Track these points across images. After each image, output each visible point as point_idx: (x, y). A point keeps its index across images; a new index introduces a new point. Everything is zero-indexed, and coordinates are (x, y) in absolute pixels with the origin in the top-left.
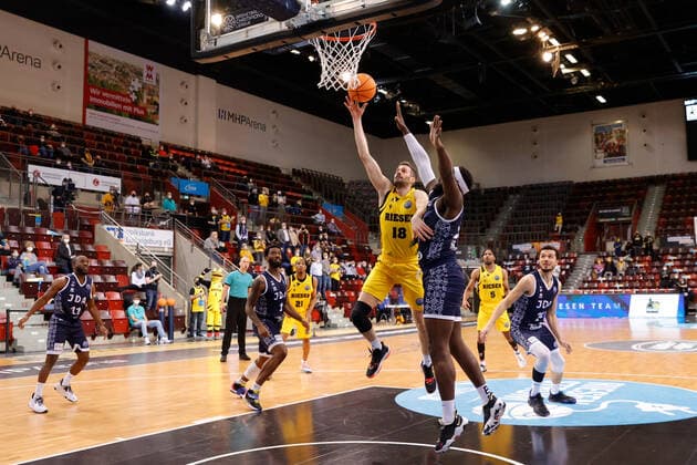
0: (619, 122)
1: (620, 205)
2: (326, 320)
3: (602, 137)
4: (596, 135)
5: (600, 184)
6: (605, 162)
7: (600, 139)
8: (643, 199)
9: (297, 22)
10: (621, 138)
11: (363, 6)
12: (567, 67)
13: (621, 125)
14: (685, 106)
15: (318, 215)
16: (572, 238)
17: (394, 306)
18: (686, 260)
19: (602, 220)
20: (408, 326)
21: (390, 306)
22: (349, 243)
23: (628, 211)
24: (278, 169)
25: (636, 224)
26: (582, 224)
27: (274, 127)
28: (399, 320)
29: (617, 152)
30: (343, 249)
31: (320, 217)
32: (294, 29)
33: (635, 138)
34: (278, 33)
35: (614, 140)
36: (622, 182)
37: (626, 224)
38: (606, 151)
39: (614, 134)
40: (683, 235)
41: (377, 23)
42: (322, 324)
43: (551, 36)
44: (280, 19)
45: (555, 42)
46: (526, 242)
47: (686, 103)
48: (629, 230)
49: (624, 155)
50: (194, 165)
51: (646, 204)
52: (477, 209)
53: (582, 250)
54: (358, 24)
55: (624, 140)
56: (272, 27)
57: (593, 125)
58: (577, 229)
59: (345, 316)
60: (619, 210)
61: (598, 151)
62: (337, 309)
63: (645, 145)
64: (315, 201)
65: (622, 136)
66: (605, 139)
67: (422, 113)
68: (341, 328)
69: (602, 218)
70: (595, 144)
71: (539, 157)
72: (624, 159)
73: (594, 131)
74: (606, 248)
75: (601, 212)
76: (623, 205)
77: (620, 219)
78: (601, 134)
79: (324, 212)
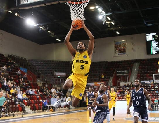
0: (123, 41)
2: (24, 110)
4: (116, 45)
5: (117, 62)
6: (119, 54)
7: (117, 47)
8: (132, 68)
12: (107, 21)
13: (124, 42)
14: (146, 36)
16: (108, 81)
17: (49, 105)
18: (148, 88)
19: (118, 75)
20: (54, 112)
21: (47, 105)
22: (30, 82)
23: (127, 72)
25: (130, 76)
26: (112, 76)
28: (51, 110)
29: (123, 51)
30: (28, 84)
31: (19, 72)
33: (129, 46)
35: (122, 47)
36: (125, 61)
37: (127, 76)
38: (119, 51)
39: (122, 45)
40: (146, 80)
42: (23, 112)
43: (102, 10)
45: (103, 12)
46: (92, 82)
47: (147, 35)
48: (127, 78)
49: (125, 52)
51: (133, 69)
53: (112, 85)
57: (115, 42)
58: (110, 78)
59: (31, 109)
60: (124, 71)
61: (116, 51)
62: (27, 106)
63: (133, 49)
64: (17, 67)
65: (124, 46)
66: (119, 47)
67: (55, 36)
68: (29, 113)
69: (118, 74)
70: (115, 48)
71: (96, 53)
72: (125, 54)
73: (115, 44)
74: (120, 84)
75: (118, 72)
76: (125, 70)
77: (124, 74)
78: (117, 45)
79: (21, 71)
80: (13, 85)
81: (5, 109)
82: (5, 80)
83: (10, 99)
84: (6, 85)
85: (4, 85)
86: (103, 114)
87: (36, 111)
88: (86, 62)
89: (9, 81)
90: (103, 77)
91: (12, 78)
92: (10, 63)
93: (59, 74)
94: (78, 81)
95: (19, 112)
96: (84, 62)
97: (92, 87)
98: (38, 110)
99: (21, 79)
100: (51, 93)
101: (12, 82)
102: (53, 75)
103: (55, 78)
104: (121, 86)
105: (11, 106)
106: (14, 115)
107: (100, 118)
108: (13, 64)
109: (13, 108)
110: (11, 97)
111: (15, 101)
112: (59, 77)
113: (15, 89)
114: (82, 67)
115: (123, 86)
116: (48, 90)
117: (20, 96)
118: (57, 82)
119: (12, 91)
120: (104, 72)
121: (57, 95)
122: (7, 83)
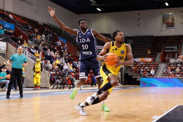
0: (171, 14)
1: (173, 45)
3: (165, 19)
4: (163, 18)
5: (164, 37)
6: (166, 29)
10: (173, 20)
13: (173, 15)
15: (58, 42)
16: (155, 57)
23: (176, 48)
25: (180, 52)
26: (160, 51)
27: (36, 5)
29: (171, 25)
35: (170, 21)
38: (167, 24)
39: (170, 18)
46: (138, 58)
48: (176, 55)
49: (174, 26)
50: (6, 16)
53: (160, 62)
55: (174, 21)
57: (162, 14)
58: (157, 54)
60: (173, 47)
61: (163, 24)
63: (182, 23)
65: (173, 19)
66: (166, 20)
67: (96, 5)
69: (166, 50)
70: (162, 22)
71: (140, 26)
72: (173, 28)
73: (162, 16)
74: (169, 61)
75: (166, 47)
76: (175, 45)
77: (173, 51)
78: (165, 18)
90: (149, 52)
92: (47, 32)
93: (100, 48)
97: (138, 63)
104: (171, 63)
106: (70, 88)
115: (173, 63)
120: (150, 47)
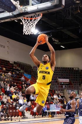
2: (24, 115)
9: (15, 13)
11: (38, 8)
17: (48, 111)
20: (53, 118)
21: (46, 111)
24: (9, 62)
27: (8, 47)
28: (50, 116)
31: (23, 78)
32: (14, 15)
34: (9, 16)
41: (43, 14)
42: (22, 117)
44: (9, 12)
52: (78, 77)
54: (36, 14)
56: (7, 14)
59: (31, 114)
62: (28, 111)
64: (21, 73)
67: (59, 43)
68: (29, 118)
79: (24, 77)
80: (15, 91)
81: (4, 113)
82: (8, 86)
83: (11, 104)
84: (9, 91)
85: (7, 91)
86: (70, 119)
87: (36, 116)
88: (47, 73)
89: (12, 87)
91: (15, 84)
92: (15, 69)
93: (63, 80)
94: (40, 89)
95: (19, 117)
96: (46, 72)
98: (38, 115)
99: (24, 85)
100: (53, 99)
101: (15, 88)
102: (57, 82)
103: (58, 84)
105: (11, 111)
106: (12, 120)
107: (67, 123)
108: (18, 70)
109: (13, 112)
110: (12, 102)
111: (16, 106)
112: (62, 83)
113: (17, 95)
114: (44, 78)
116: (50, 96)
117: (21, 101)
118: (60, 88)
119: (14, 96)
121: (58, 101)
122: (10, 89)
